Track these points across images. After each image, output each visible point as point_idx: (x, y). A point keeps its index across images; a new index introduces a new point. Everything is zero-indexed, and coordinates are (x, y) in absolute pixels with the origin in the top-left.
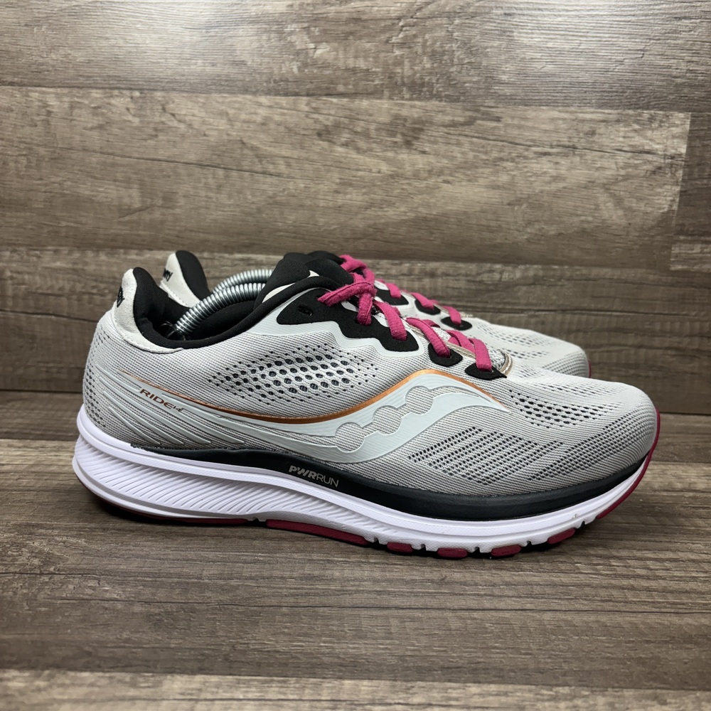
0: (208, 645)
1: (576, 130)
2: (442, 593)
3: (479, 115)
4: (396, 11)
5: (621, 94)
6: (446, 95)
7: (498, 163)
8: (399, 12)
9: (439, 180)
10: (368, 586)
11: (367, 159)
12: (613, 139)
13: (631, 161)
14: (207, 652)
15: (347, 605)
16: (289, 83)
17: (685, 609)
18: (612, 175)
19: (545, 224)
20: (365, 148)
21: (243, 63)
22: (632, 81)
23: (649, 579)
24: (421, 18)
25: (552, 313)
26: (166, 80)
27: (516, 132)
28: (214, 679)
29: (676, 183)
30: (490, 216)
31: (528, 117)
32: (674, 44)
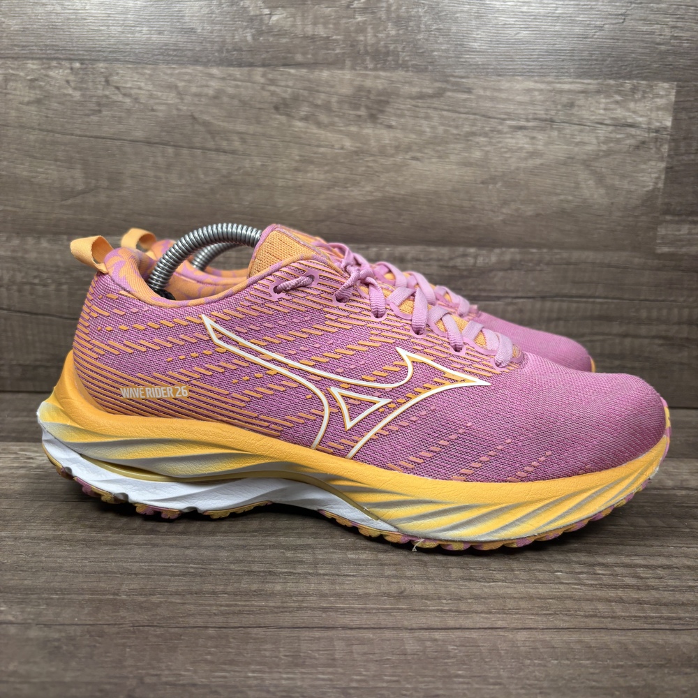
0: (111, 677)
1: (553, 101)
2: (399, 609)
3: (449, 86)
5: (601, 63)
6: (413, 66)
7: (470, 138)
9: (408, 157)
10: (313, 601)
11: (329, 134)
12: (593, 111)
13: (613, 135)
15: (286, 624)
16: (243, 53)
18: (593, 151)
20: (326, 122)
21: (192, 30)
22: (613, 48)
23: (639, 589)
25: (531, 300)
26: (109, 50)
27: (489, 104)
29: (661, 159)
30: (462, 196)
31: (502, 88)
32: (657, 8)
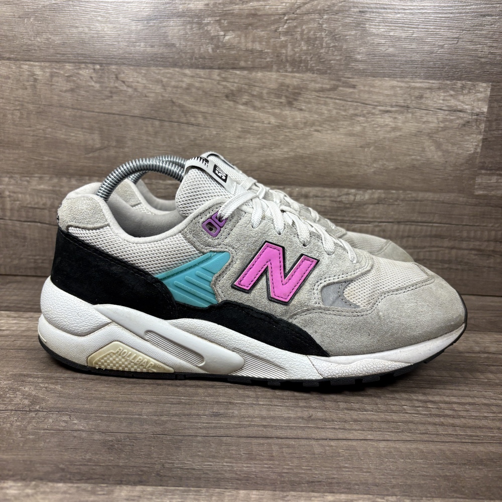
0: (145, 464)
1: (409, 94)
2: (309, 427)
3: (340, 84)
4: (282, 8)
5: (442, 69)
6: (318, 70)
7: (353, 118)
8: (284, 10)
9: (312, 130)
10: (257, 421)
11: (261, 114)
12: (435, 101)
13: (448, 117)
14: (144, 469)
15: (243, 435)
16: (206, 60)
17: (479, 440)
18: (435, 127)
19: (387, 160)
20: (259, 106)
21: (173, 45)
22: (449, 60)
23: (454, 417)
24: (300, 14)
25: (391, 224)
26: (119, 57)
27: (366, 96)
28: (150, 489)
29: (480, 133)
30: (347, 155)
31: (375, 85)
32: (480, 34)
